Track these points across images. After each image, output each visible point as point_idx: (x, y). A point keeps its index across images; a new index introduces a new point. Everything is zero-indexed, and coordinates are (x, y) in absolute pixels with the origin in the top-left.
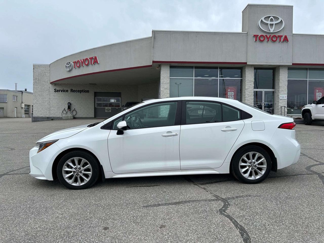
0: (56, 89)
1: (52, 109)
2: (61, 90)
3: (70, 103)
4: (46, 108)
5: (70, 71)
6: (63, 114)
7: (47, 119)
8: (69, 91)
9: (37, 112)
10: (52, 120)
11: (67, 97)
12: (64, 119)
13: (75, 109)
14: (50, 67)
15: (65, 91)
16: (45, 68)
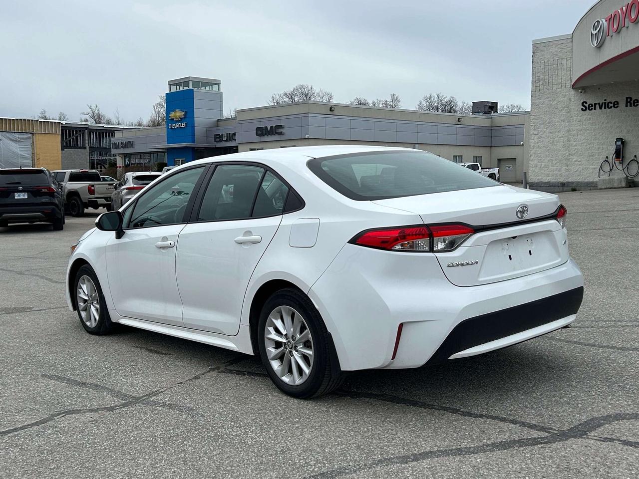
0: (586, 103)
1: (574, 160)
2: (599, 104)
3: (622, 139)
4: (560, 157)
5: (600, 46)
6: (601, 171)
7: (561, 188)
8: (622, 104)
9: (537, 169)
10: (574, 190)
11: (615, 123)
12: (601, 189)
13: (635, 156)
14: (572, 42)
15: (610, 105)
16: (559, 46)
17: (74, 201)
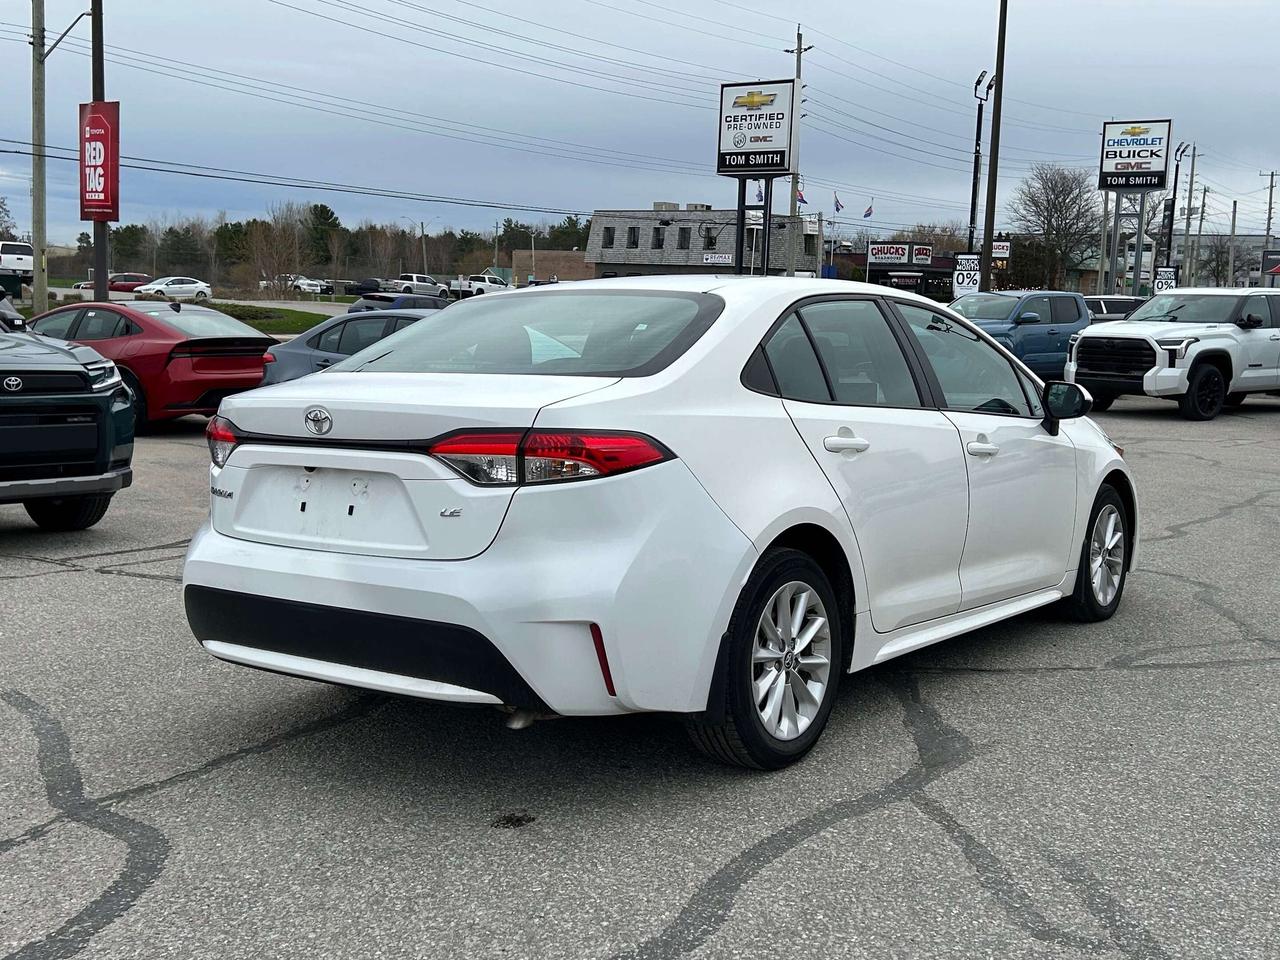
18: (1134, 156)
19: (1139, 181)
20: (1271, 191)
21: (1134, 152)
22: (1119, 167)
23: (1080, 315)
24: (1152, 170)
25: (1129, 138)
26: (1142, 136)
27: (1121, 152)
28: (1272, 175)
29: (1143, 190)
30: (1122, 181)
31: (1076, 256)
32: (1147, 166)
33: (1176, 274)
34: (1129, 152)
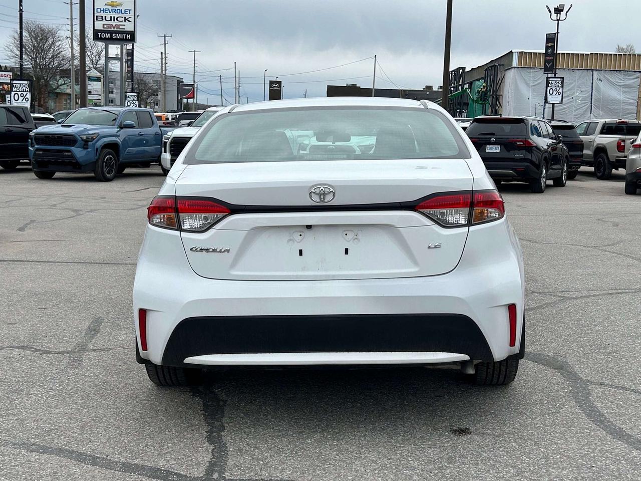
17: (600, 159)
18: (114, 20)
19: (119, 36)
20: (165, 46)
21: (114, 17)
22: (105, 26)
23: (153, 124)
24: (126, 30)
25: (110, 8)
26: (118, 8)
27: (105, 17)
28: (165, 37)
29: (121, 42)
30: (108, 36)
31: (53, 84)
32: (123, 27)
33: (138, 97)
34: (111, 17)
